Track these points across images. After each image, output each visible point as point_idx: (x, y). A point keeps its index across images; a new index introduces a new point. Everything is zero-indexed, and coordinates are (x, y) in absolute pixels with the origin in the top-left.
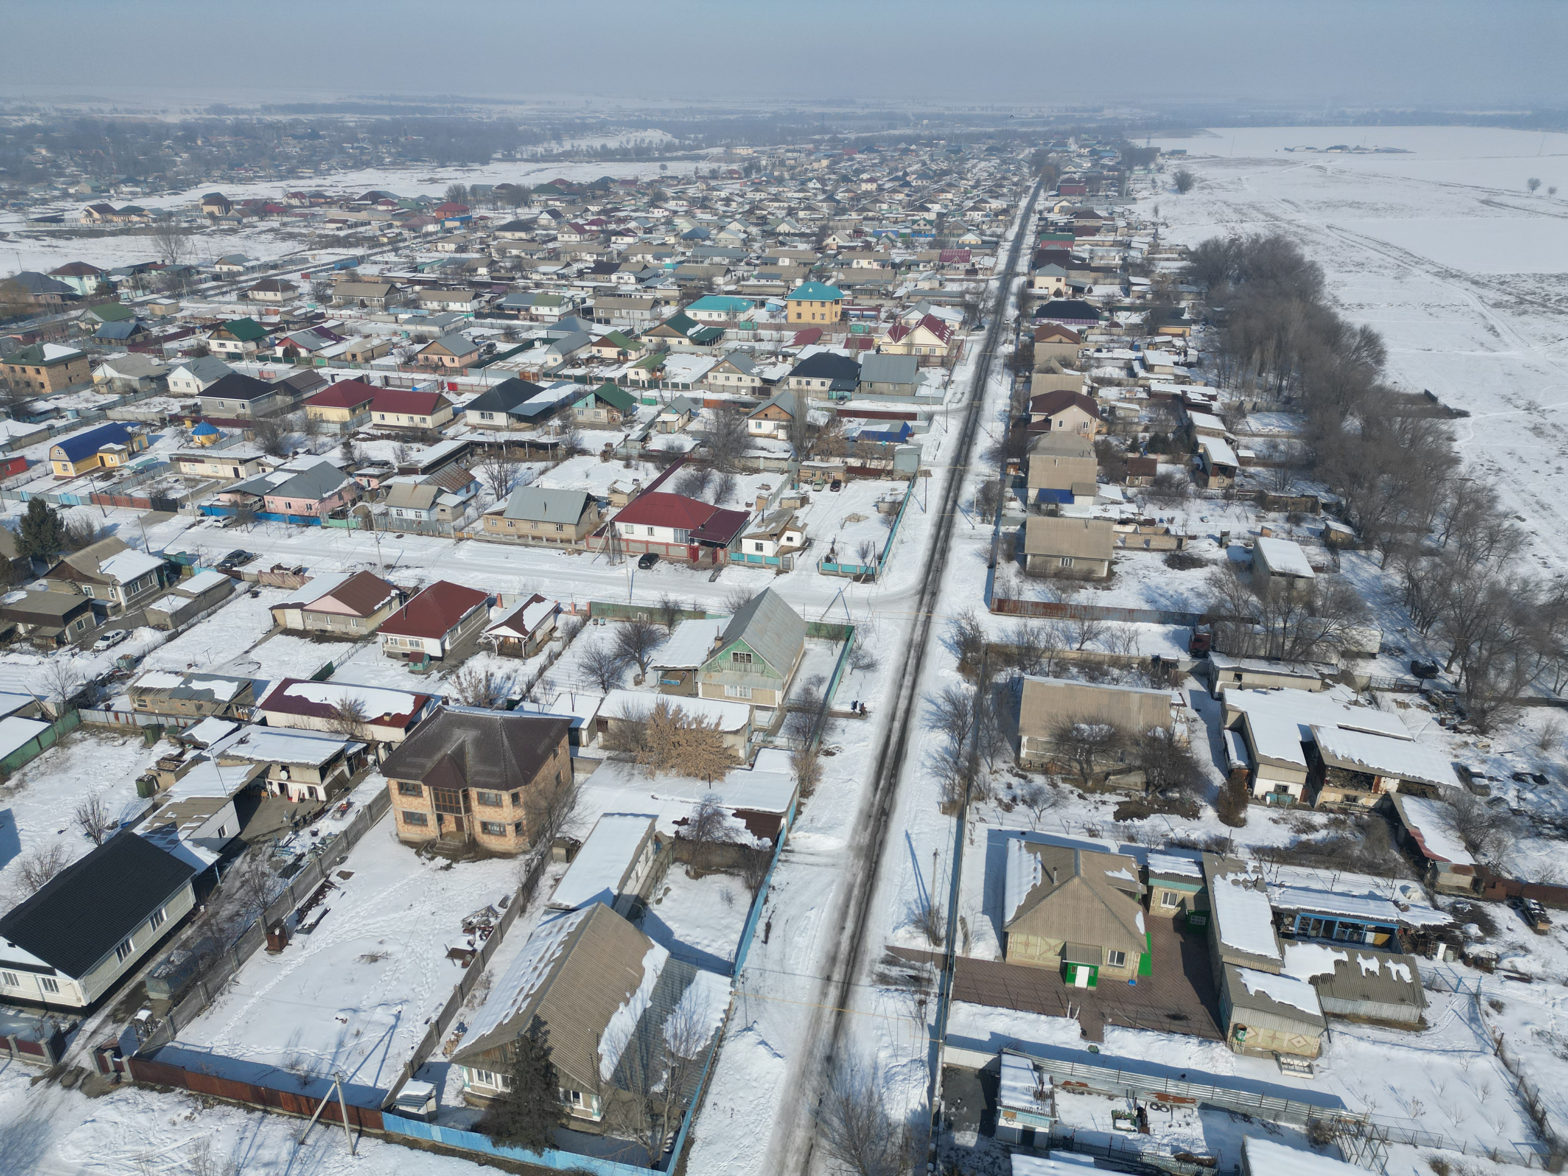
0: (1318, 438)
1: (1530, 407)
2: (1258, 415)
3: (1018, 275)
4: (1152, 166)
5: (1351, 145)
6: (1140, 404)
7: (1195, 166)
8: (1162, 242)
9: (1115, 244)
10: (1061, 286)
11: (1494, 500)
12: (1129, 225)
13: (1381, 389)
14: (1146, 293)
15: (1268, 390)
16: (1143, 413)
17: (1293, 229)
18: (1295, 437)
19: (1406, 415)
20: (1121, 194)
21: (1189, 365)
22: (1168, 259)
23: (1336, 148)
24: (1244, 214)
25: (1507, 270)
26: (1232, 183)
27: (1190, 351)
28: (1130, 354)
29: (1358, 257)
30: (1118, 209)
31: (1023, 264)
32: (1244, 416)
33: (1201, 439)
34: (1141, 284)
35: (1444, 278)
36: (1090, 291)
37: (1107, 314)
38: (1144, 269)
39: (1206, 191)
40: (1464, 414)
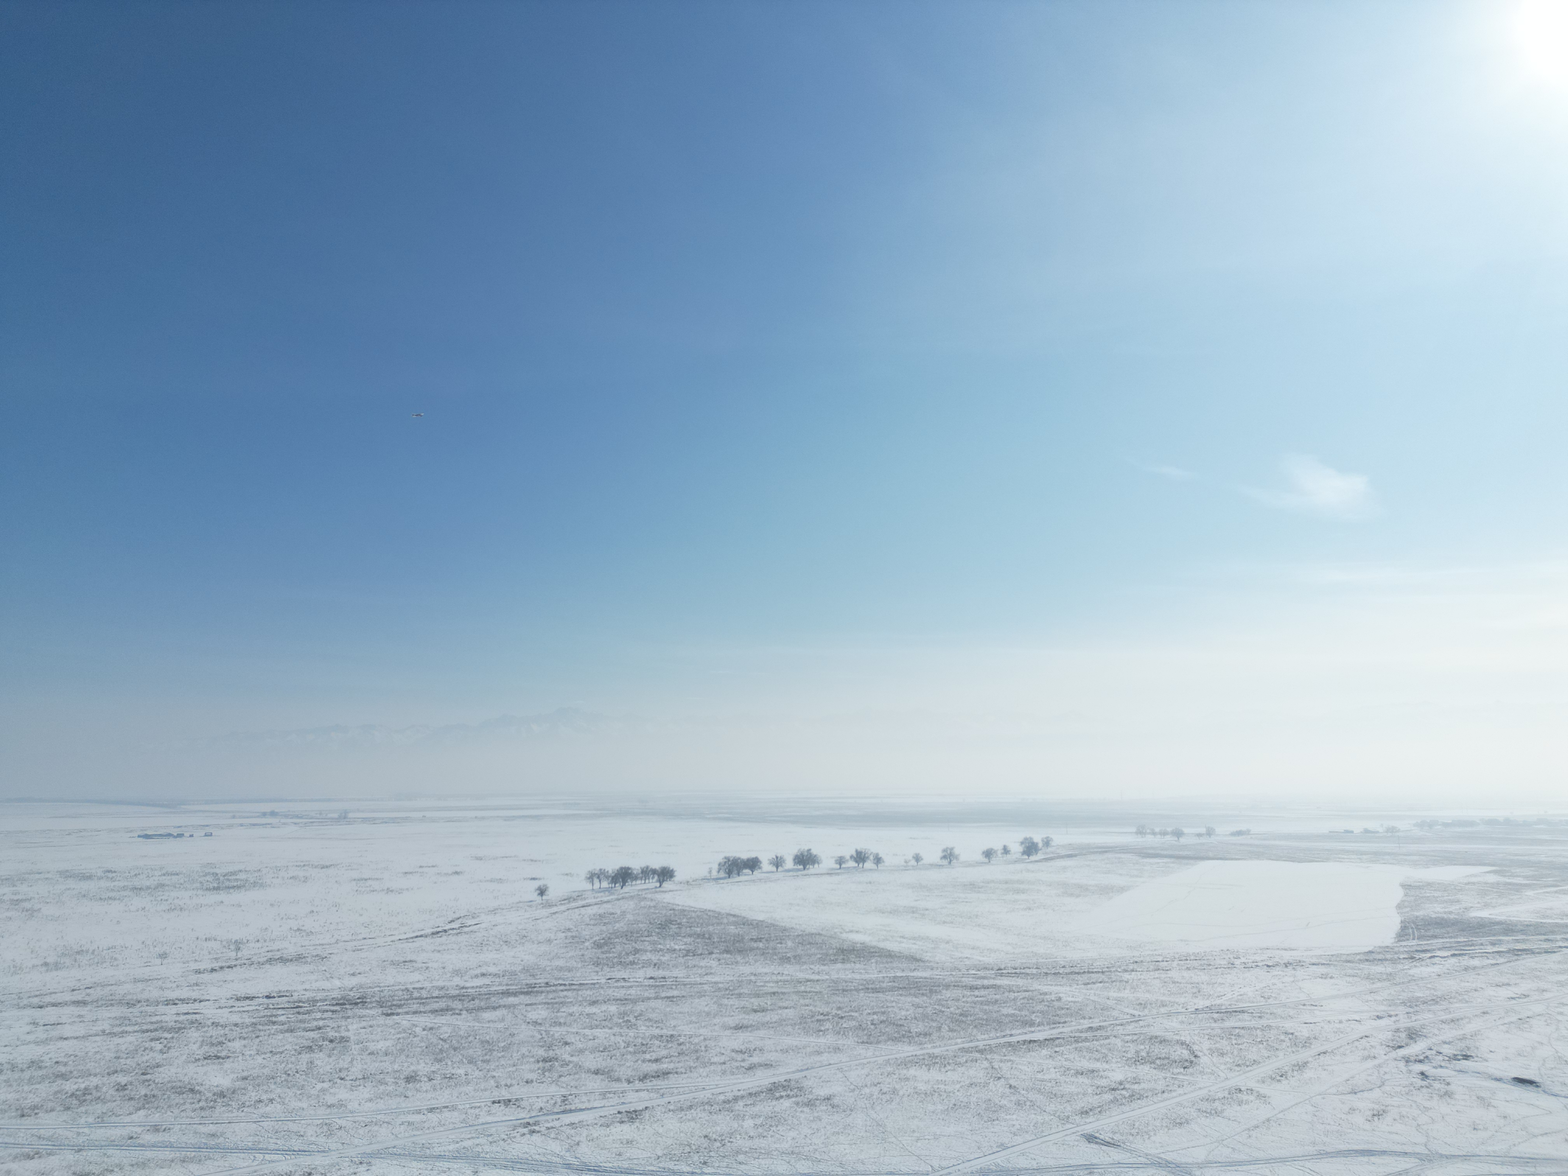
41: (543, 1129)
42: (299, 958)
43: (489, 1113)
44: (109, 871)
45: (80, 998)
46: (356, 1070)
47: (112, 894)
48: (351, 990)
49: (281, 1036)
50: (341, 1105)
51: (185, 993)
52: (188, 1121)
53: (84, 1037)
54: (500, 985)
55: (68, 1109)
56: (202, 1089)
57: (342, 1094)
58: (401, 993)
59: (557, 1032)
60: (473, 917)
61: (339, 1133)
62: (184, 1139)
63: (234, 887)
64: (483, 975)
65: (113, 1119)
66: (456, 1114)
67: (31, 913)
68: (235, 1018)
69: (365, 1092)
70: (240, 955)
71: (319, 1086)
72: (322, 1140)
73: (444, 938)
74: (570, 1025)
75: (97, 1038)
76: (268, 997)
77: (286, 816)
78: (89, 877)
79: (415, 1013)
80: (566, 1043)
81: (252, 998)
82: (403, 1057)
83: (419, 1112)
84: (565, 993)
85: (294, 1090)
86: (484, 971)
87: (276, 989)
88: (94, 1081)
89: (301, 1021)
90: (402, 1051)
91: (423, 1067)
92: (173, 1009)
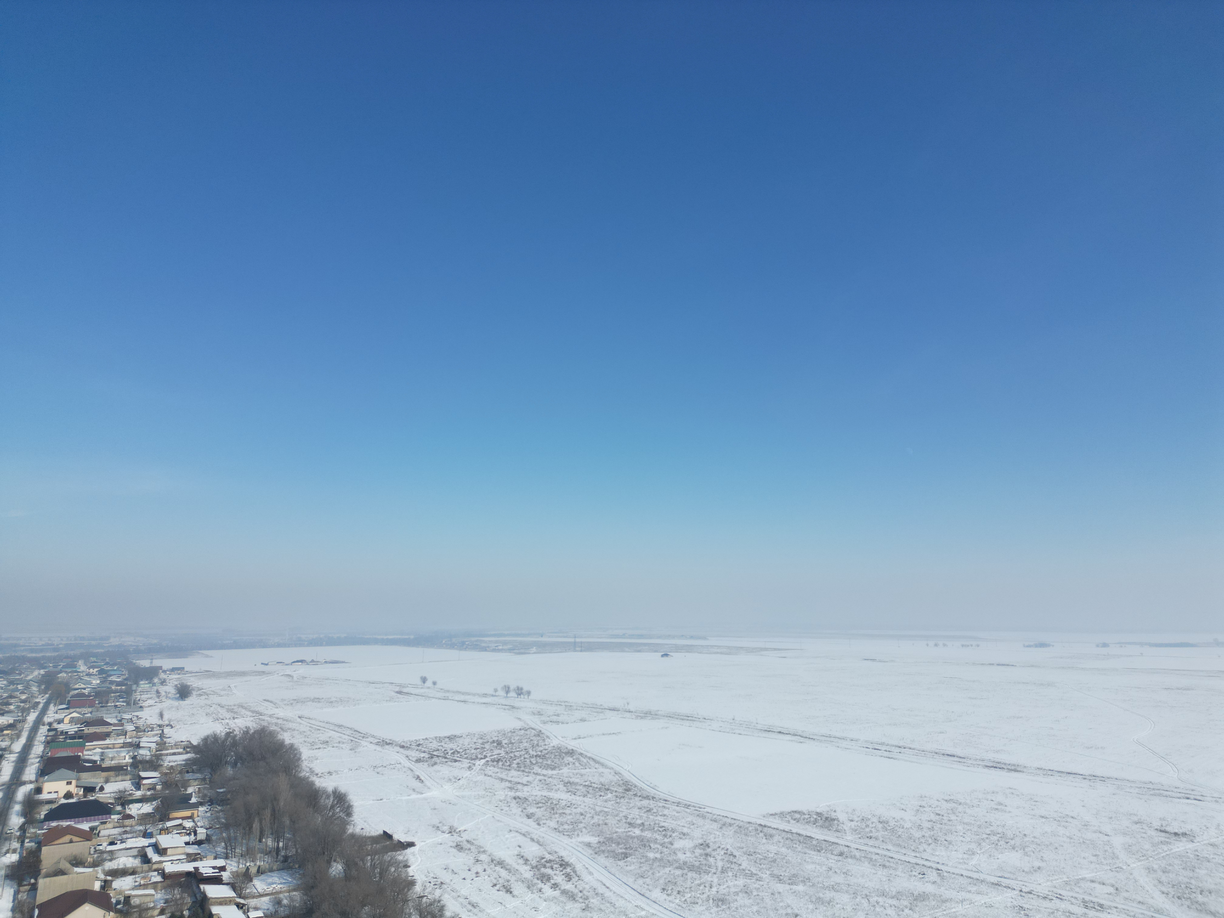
0: (313, 887)
1: (452, 831)
2: (263, 877)
3: (24, 783)
4: (156, 680)
5: (308, 659)
6: (155, 888)
7: (192, 679)
8: (168, 740)
9: (125, 745)
10: (72, 788)
11: (442, 909)
12: (137, 729)
13: (353, 836)
14: (155, 784)
15: (268, 853)
16: (159, 896)
17: (274, 721)
18: (294, 890)
19: (374, 853)
20: (128, 704)
21: (199, 843)
22: (174, 754)
23: (298, 661)
24: (235, 713)
25: (419, 736)
26: (225, 690)
27: (199, 830)
28: (143, 842)
29: (323, 737)
30: (127, 716)
31: (30, 773)
32: (251, 880)
33: (215, 910)
34: (151, 777)
35: (382, 746)
36: (102, 789)
37: (119, 808)
38: (153, 764)
39: (203, 697)
40: (411, 844)
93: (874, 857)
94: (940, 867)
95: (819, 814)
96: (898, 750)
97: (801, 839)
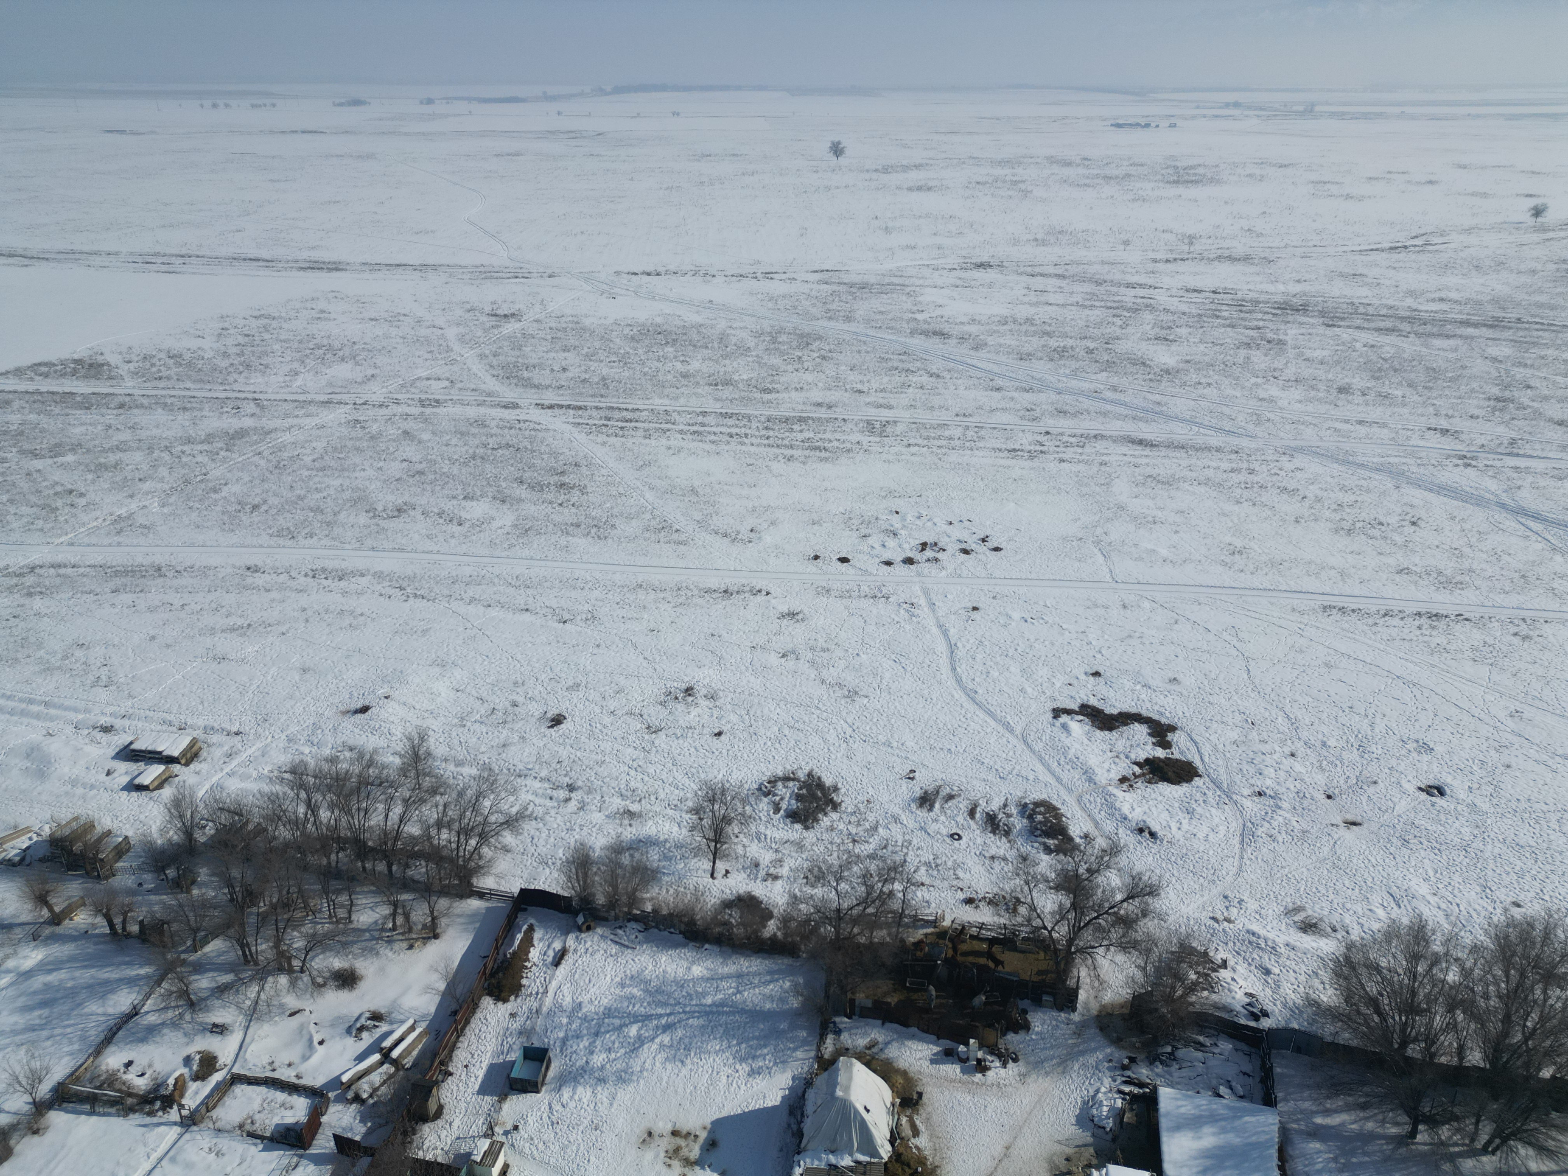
41: (1480, 465)
42: (1247, 259)
43: (1422, 437)
44: (1086, 159)
45: (1060, 272)
46: (1290, 372)
47: (1087, 181)
48: (1295, 296)
49: (1223, 330)
50: (1271, 400)
51: (1142, 279)
52: (1140, 388)
53: (1064, 305)
54: (1460, 313)
55: (1052, 360)
56: (1152, 364)
57: (1274, 391)
58: (1345, 306)
59: (1520, 373)
60: (1442, 235)
61: (1267, 424)
62: (1136, 401)
63: (1192, 182)
64: (1442, 300)
65: (1083, 374)
66: (1386, 431)
67: (1026, 193)
68: (1184, 308)
69: (1296, 393)
70: (1192, 249)
71: (1253, 380)
72: (1250, 427)
73: (1402, 256)
74: (1539, 369)
75: (1073, 308)
76: (1214, 292)
77: (1249, 108)
78: (1069, 164)
79: (1357, 328)
80: (1528, 387)
81: (1200, 291)
82: (1338, 368)
83: (1347, 422)
84: (1540, 333)
85: (1230, 379)
86: (1444, 296)
87: (1223, 286)
88: (1070, 342)
89: (1242, 319)
90: (1338, 362)
91: (1358, 381)
92: (1132, 292)
93: (169, 401)
94: (257, 396)
95: (76, 361)
96: (181, 260)
97: (57, 398)
